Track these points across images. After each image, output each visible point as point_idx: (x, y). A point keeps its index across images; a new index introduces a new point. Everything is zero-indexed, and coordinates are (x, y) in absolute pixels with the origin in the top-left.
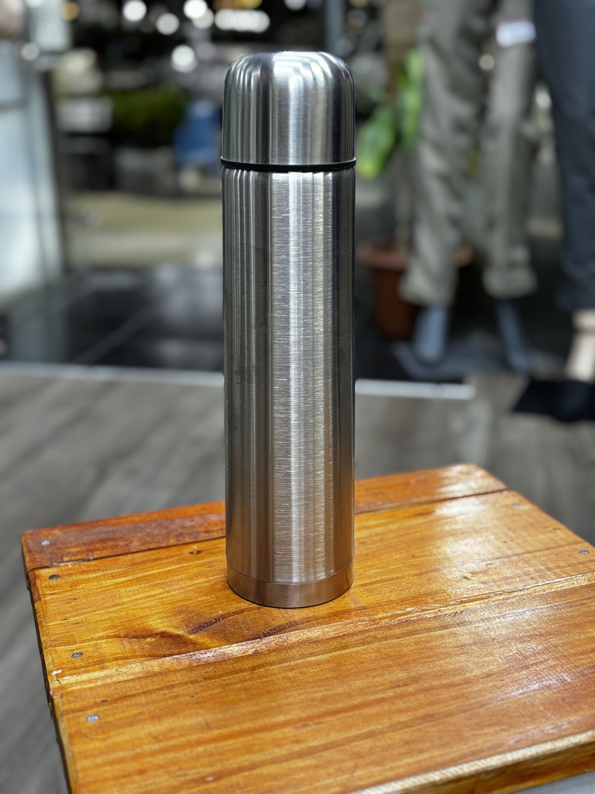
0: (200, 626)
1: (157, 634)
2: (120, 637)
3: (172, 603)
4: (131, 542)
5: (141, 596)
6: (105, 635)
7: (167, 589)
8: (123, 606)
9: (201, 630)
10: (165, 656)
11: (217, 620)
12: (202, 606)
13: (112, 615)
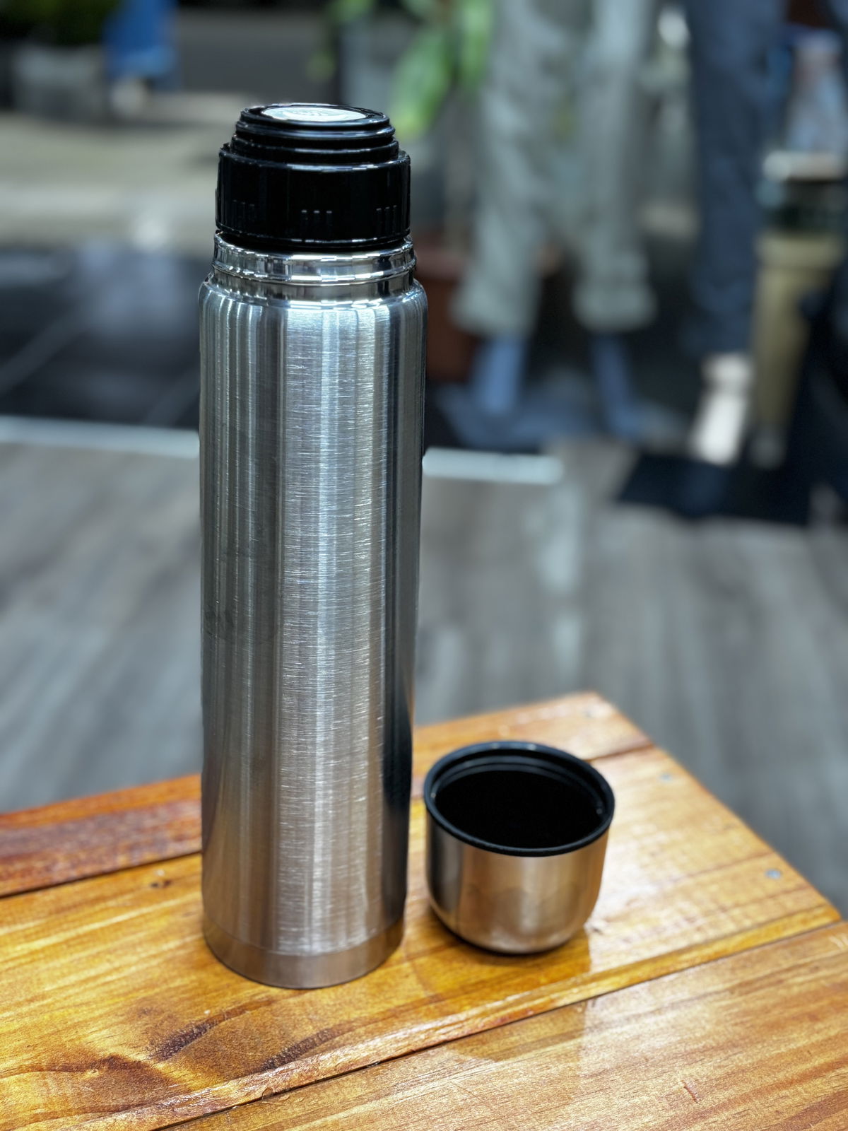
0: (174, 1041)
1: (104, 1061)
2: (41, 1070)
3: (125, 994)
4: (55, 862)
5: (73, 978)
6: (16, 1066)
7: (117, 964)
8: (45, 1002)
9: (176, 1052)
10: (117, 1110)
11: (202, 1029)
12: (175, 999)
13: (27, 1020)
